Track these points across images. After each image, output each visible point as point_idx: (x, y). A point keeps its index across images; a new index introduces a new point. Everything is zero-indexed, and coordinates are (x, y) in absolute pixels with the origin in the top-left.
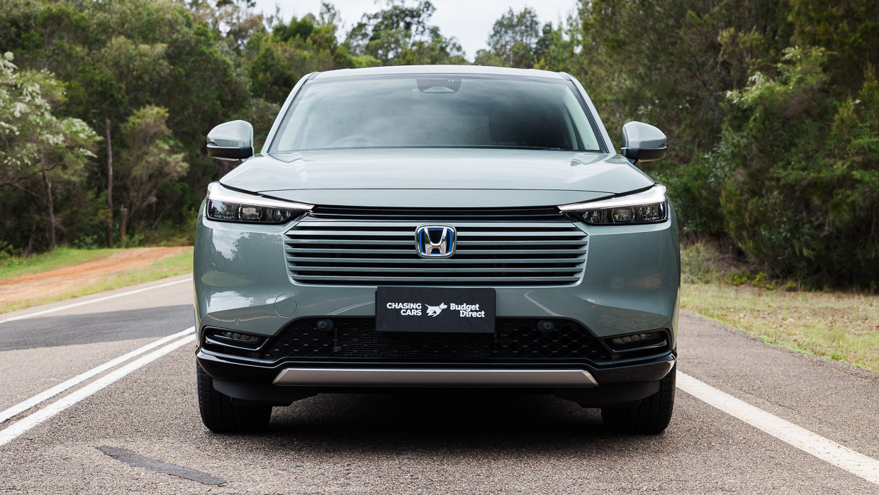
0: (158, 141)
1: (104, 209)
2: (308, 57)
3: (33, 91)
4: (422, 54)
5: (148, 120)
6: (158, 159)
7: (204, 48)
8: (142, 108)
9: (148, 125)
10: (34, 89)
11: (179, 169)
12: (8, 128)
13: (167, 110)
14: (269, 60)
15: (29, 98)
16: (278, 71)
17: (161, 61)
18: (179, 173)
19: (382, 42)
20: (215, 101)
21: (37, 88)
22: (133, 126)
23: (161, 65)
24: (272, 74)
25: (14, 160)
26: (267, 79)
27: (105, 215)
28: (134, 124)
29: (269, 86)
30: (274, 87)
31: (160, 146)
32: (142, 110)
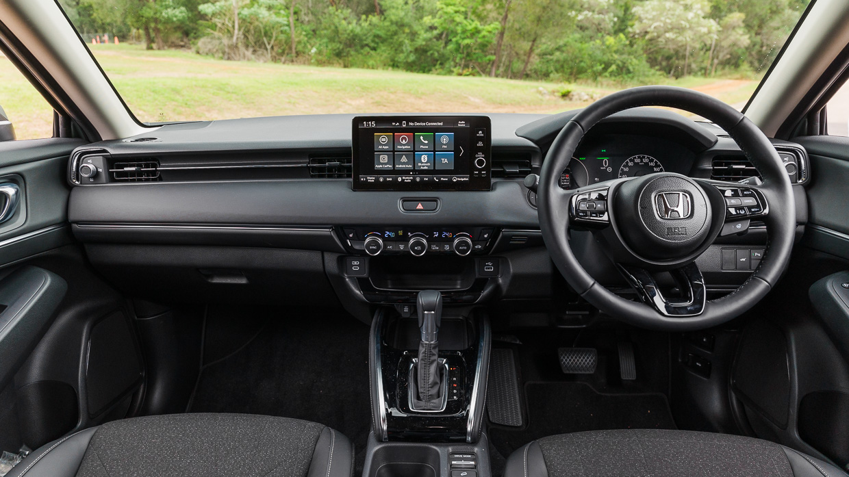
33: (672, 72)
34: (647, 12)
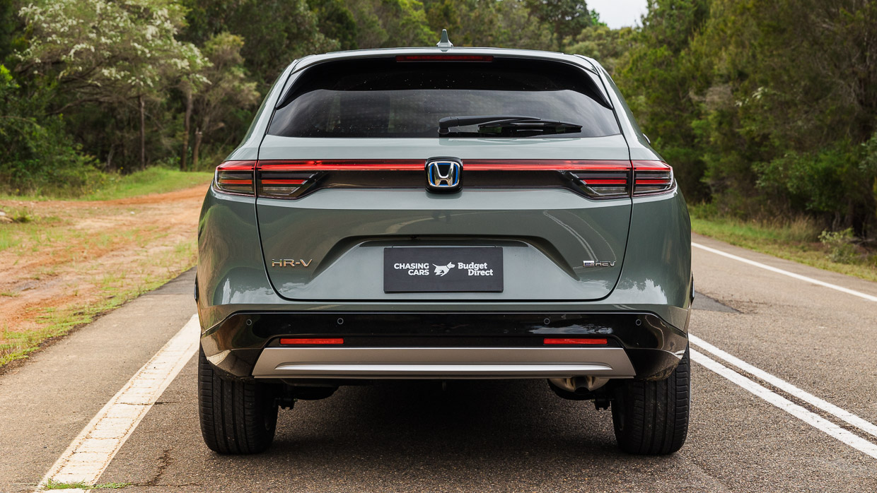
0: (233, 68)
1: (181, 131)
5: (225, 47)
6: (231, 86)
8: (218, 34)
9: (224, 51)
10: (163, 14)
11: (252, 98)
12: (140, 50)
13: (243, 38)
15: (159, 22)
16: (333, 6)
18: (251, 101)
20: (283, 33)
21: (165, 12)
22: (210, 52)
24: (326, 8)
25: (137, 80)
27: (183, 137)
28: (211, 49)
30: (328, 22)
31: (235, 73)
32: (219, 37)
33: (110, 158)
34: (54, 18)
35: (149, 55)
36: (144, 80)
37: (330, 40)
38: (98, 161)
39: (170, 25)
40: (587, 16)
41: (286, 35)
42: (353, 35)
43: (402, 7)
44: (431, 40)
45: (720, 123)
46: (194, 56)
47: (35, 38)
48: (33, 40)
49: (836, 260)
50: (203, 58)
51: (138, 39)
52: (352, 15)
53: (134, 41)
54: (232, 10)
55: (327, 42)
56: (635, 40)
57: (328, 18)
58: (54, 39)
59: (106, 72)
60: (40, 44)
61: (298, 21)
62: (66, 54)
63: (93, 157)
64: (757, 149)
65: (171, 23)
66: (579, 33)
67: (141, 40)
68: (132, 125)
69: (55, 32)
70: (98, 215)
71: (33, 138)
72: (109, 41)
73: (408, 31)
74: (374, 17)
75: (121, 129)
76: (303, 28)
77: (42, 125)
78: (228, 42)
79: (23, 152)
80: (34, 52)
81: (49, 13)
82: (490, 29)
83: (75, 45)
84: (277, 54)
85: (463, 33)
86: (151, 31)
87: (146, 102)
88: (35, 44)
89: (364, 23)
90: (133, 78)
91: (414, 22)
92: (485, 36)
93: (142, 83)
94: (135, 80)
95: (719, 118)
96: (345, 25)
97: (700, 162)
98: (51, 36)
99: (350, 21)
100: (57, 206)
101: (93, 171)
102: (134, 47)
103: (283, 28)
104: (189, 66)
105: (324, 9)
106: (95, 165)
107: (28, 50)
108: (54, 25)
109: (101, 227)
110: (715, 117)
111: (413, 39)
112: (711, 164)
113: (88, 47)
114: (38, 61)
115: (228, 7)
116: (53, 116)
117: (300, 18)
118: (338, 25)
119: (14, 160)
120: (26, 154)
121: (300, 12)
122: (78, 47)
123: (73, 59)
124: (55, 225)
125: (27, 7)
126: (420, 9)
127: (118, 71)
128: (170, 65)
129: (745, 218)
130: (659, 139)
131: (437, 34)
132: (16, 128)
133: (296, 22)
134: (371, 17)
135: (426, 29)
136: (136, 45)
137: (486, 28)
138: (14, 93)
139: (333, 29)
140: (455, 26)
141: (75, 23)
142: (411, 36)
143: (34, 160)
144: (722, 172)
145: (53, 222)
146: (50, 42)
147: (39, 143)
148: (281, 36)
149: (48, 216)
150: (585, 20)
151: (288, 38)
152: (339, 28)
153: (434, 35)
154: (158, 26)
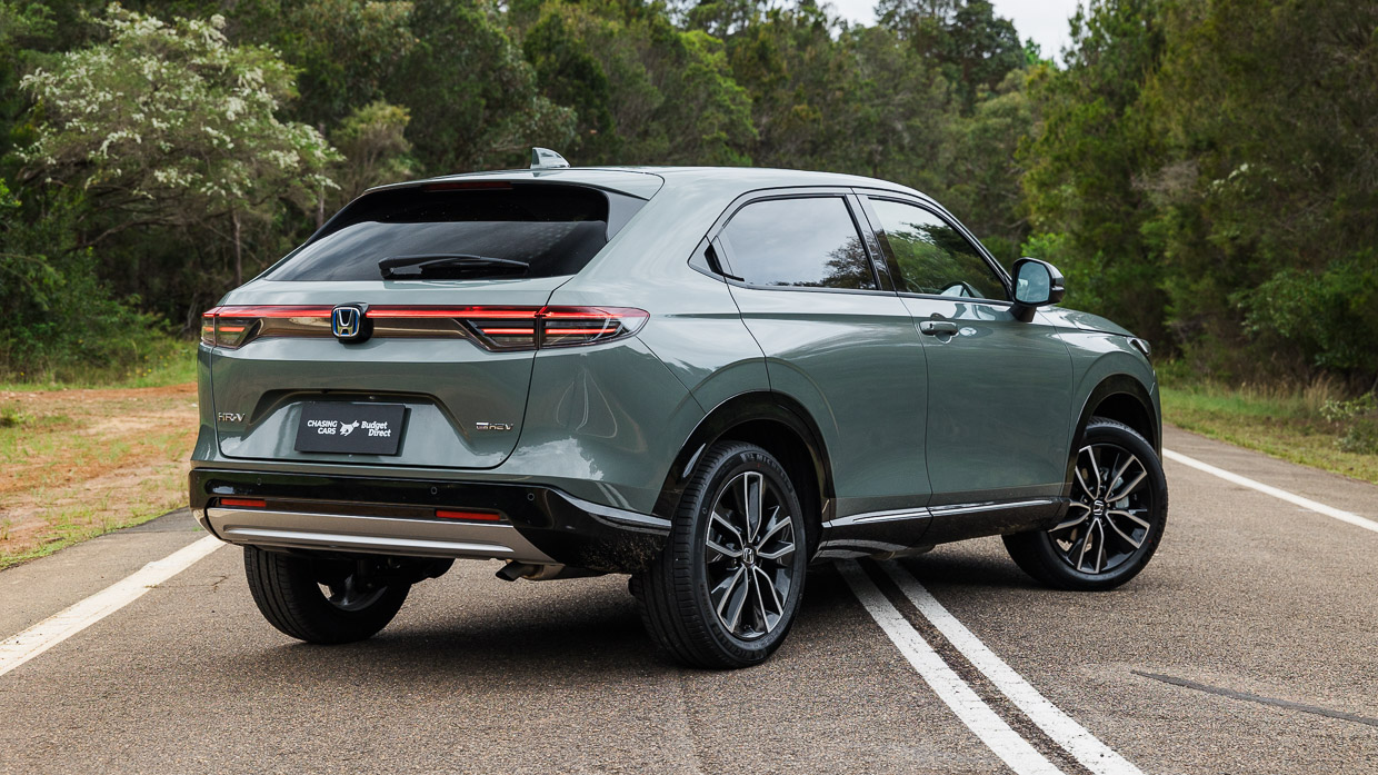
0: (392, 161)
2: (616, 30)
3: (253, 79)
4: (782, 31)
5: (378, 126)
7: (465, 11)
8: (368, 106)
9: (377, 134)
10: (256, 77)
12: (216, 138)
13: (408, 110)
14: (555, 33)
15: (247, 91)
16: (568, 52)
17: (401, 30)
19: (718, 8)
20: (478, 99)
21: (258, 74)
22: (353, 135)
23: (400, 36)
24: (558, 55)
25: (216, 188)
26: (550, 65)
28: (355, 131)
29: (552, 76)
30: (560, 78)
31: (396, 169)
32: (367, 111)
35: (231, 146)
36: (227, 188)
37: (561, 108)
38: (167, 321)
39: (266, 95)
40: (1017, 52)
41: (483, 102)
42: (604, 98)
43: (688, 47)
44: (738, 101)
45: (1182, 226)
46: (311, 146)
47: (46, 124)
48: (42, 128)
49: (1349, 447)
50: (328, 148)
51: (214, 121)
52: (601, 64)
53: (208, 123)
54: (388, 64)
55: (554, 112)
56: (1052, 90)
57: (560, 72)
58: (76, 124)
59: (160, 176)
60: (54, 134)
61: (505, 79)
62: (96, 150)
63: (159, 315)
64: (1244, 268)
65: (267, 92)
66: (1002, 78)
67: (218, 121)
68: (226, 260)
69: (77, 113)
70: (134, 410)
71: (44, 288)
72: (164, 126)
73: (696, 87)
74: (639, 67)
75: (207, 268)
76: (512, 90)
77: (58, 267)
78: (384, 117)
79: (31, 312)
80: (46, 147)
81: (69, 82)
82: (838, 78)
83: (108, 133)
84: (472, 135)
85: (792, 88)
86: (234, 106)
87: (243, 222)
88: (46, 134)
89: (621, 77)
90: (209, 184)
91: (706, 73)
92: (830, 90)
93: (223, 192)
94: (211, 188)
95: (1180, 220)
96: (588, 82)
97: (1162, 293)
98: (71, 121)
99: (598, 75)
100: (72, 398)
101: (160, 338)
102: (206, 133)
103: (477, 91)
104: (298, 162)
105: (553, 57)
106: (163, 329)
107: (37, 144)
108: (75, 102)
109: (131, 429)
110: (1174, 218)
111: (707, 101)
112: (1175, 294)
113: (130, 136)
114: (51, 161)
115: (383, 60)
116: (79, 251)
117: (507, 73)
118: (576, 82)
119: (15, 325)
120: (35, 314)
121: (507, 63)
122: (113, 137)
123: (106, 157)
124: (55, 428)
125: (33, 74)
126: (719, 49)
127: (183, 173)
128: (267, 161)
129: (1233, 382)
130: (1100, 253)
131: (748, 92)
132: (14, 273)
133: (501, 80)
134: (635, 66)
135: (730, 83)
136: (209, 129)
137: (831, 78)
138: (14, 217)
139: (570, 89)
140: (778, 75)
141: (109, 97)
142: (703, 96)
143: (47, 324)
144: (1193, 307)
145: (59, 423)
146: (71, 130)
147: (54, 296)
148: (476, 104)
149: (49, 414)
150: (1012, 57)
151: (487, 107)
152: (579, 88)
153: (743, 92)
154: (245, 99)
